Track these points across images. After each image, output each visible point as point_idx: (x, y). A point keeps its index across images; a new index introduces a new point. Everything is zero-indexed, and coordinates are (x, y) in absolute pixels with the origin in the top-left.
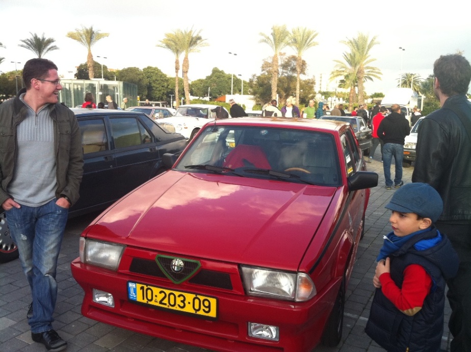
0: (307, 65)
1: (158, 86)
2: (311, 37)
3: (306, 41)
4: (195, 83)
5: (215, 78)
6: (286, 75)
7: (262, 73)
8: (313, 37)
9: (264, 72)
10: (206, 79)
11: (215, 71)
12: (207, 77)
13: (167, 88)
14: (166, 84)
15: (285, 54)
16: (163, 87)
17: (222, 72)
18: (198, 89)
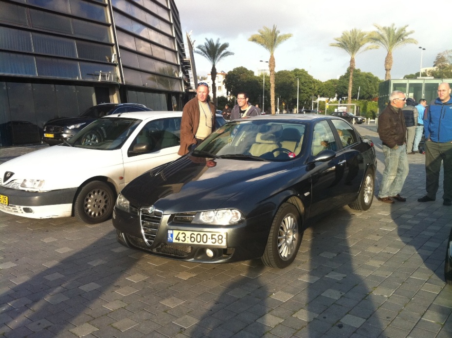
1: (306, 88)
10: (340, 79)
14: (313, 86)
16: (310, 89)
17: (359, 71)
18: (330, 90)
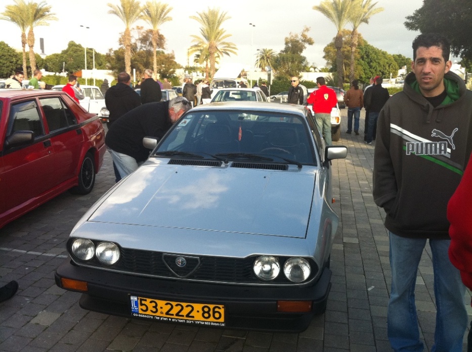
0: (165, 40)
1: (5, 62)
2: (165, 11)
3: (161, 15)
4: (49, 58)
5: (71, 52)
6: (145, 49)
7: (120, 47)
8: (168, 12)
9: (122, 46)
10: (62, 54)
11: (72, 45)
12: (63, 51)
13: (16, 63)
14: (14, 60)
15: (142, 27)
16: (11, 62)
17: (79, 46)
18: (53, 64)
